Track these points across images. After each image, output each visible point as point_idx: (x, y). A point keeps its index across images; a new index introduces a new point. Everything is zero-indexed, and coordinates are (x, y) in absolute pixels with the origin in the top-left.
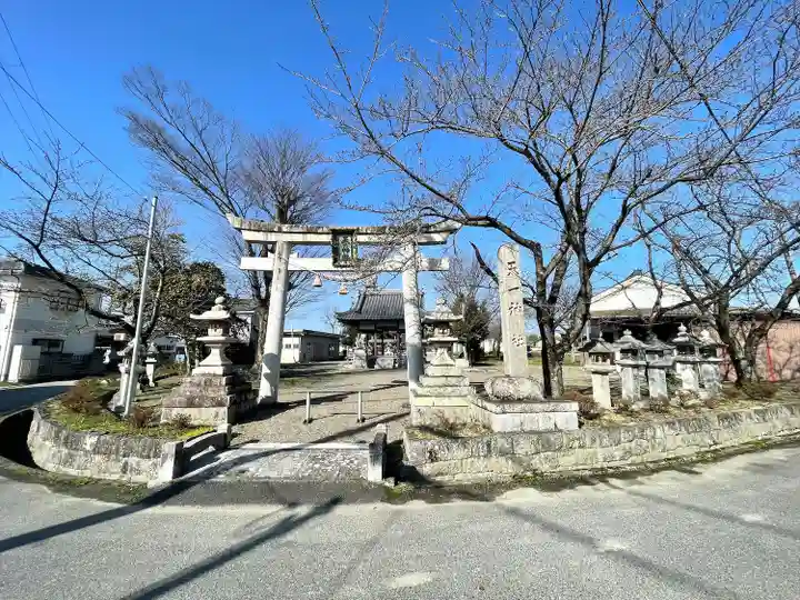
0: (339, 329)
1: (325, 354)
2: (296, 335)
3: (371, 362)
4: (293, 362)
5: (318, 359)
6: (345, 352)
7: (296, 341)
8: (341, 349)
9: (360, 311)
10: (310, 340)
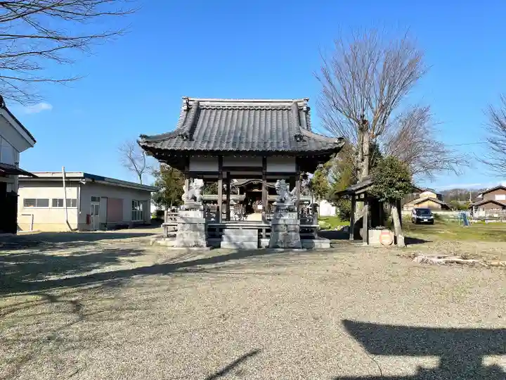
0: (149, 173)
1: (127, 217)
2: (71, 182)
3: (214, 234)
4: (65, 229)
5: (116, 224)
6: (160, 213)
7: (73, 193)
8: (153, 208)
9: (190, 137)
10: (97, 193)
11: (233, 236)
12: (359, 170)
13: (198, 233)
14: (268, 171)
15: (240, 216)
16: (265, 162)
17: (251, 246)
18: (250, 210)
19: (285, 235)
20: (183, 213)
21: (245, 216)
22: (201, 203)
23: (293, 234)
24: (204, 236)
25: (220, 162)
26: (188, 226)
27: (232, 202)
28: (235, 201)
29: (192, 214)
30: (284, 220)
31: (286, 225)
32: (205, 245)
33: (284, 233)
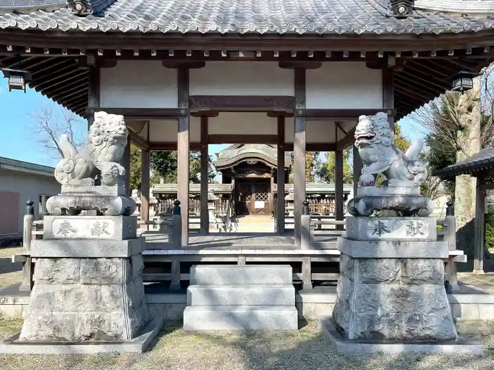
11: (222, 290)
12: (461, 128)
13: (105, 291)
14: (308, 107)
15: (225, 220)
16: (300, 83)
17: (278, 320)
18: (241, 210)
19: (402, 296)
20: (53, 224)
21: (233, 219)
22: (114, 190)
23: (428, 288)
24: (125, 299)
25: (183, 83)
26: (69, 267)
27: (211, 196)
28: (216, 194)
29: (82, 226)
30: (397, 243)
31: (402, 260)
32: (126, 333)
33: (395, 286)
